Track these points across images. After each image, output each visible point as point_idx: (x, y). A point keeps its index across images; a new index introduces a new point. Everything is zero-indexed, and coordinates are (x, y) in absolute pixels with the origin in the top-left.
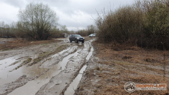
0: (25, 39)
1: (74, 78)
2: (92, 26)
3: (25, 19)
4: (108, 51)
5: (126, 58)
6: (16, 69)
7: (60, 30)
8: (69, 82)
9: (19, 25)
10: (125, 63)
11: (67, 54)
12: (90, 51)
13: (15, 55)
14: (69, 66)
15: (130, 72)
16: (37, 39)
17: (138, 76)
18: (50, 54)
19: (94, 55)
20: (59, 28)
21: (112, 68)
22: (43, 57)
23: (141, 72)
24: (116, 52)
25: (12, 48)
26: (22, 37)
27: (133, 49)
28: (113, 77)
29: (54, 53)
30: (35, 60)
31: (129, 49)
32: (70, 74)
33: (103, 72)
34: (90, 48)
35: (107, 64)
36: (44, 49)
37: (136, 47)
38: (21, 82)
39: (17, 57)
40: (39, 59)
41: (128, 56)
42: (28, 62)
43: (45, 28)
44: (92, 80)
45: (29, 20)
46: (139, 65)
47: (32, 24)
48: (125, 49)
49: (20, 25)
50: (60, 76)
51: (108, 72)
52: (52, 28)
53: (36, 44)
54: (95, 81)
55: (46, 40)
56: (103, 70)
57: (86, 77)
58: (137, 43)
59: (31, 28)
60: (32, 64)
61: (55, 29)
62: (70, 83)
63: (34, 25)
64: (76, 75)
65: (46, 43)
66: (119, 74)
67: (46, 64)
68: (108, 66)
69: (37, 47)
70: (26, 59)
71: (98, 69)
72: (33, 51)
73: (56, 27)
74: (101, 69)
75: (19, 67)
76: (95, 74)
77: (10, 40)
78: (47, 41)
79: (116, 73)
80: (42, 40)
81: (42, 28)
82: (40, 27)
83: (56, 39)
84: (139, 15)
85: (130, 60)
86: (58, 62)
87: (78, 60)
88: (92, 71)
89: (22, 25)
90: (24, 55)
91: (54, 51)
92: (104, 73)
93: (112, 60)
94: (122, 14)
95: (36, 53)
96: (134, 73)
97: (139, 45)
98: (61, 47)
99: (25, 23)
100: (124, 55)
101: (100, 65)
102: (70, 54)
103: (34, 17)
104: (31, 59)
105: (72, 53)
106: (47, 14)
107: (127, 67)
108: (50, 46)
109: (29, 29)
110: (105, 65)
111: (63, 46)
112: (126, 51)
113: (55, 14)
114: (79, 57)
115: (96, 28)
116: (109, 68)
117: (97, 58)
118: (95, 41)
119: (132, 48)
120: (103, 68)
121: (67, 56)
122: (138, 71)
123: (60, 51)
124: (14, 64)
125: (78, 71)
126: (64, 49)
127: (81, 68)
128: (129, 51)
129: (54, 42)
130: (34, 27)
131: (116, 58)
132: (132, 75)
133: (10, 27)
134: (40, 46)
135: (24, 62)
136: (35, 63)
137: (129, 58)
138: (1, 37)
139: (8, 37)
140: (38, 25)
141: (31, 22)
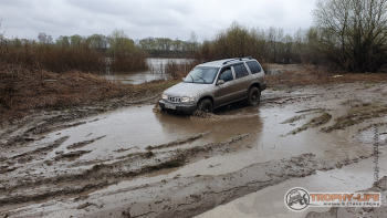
0: (321, 67)
6: (294, 133)
9: (312, 35)
16: (351, 70)
18: (383, 111)
25: (291, 86)
26: (315, 63)
30: (339, 119)
40: (347, 121)
42: (322, 120)
43: (375, 42)
47: (342, 33)
49: (315, 34)
53: (345, 81)
59: (337, 42)
60: (330, 129)
63: (349, 34)
65: (373, 81)
70: (318, 115)
75: (300, 130)
77: (291, 68)
78: (376, 76)
80: (363, 72)
81: (368, 42)
82: (363, 38)
89: (319, 35)
95: (344, 104)
99: (325, 30)
104: (330, 117)
109: (332, 45)
124: (292, 120)
130: (346, 40)
133: (294, 40)
135: (313, 121)
136: (339, 128)
138: (274, 61)
139: (287, 62)
140: (357, 34)
141: (341, 27)
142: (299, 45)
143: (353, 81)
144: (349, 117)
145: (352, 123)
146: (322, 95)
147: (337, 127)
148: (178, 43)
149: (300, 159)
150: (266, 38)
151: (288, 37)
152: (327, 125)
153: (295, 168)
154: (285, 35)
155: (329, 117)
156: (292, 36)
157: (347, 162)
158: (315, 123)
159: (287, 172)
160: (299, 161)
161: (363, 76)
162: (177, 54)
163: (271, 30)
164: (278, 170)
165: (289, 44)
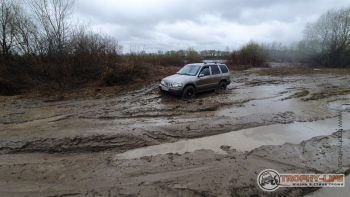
142: (292, 51)
143: (327, 73)
145: (324, 97)
146: (304, 80)
147: (312, 99)
148: (219, 52)
149: (284, 114)
153: (280, 118)
155: (307, 93)
157: (316, 119)
158: (297, 95)
159: (275, 120)
160: (284, 115)
162: (218, 58)
163: (274, 43)
164: (269, 119)
165: (285, 51)
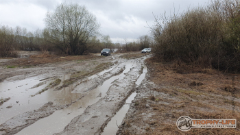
0: (53, 53)
1: (118, 110)
2: (146, 37)
3: (54, 26)
4: (169, 73)
5: (194, 84)
6: (40, 93)
7: (101, 41)
8: (110, 115)
9: (46, 33)
10: (193, 92)
11: (109, 75)
12: (142, 73)
13: (40, 74)
14: (111, 92)
15: (199, 105)
16: (69, 54)
17: (212, 111)
18: (86, 75)
19: (148, 79)
20: (100, 39)
21: (173, 99)
22: (77, 78)
23: (216, 106)
24: (180, 76)
25: (35, 65)
26: (49, 50)
27: (205, 72)
28: (174, 111)
29: (91, 74)
30: (65, 82)
31: (200, 72)
32: (112, 104)
33: (160, 103)
34: (142, 69)
35: (165, 91)
36: (78, 68)
37: (210, 70)
38: (46, 111)
39: (42, 77)
40: (71, 81)
41: (197, 81)
42: (56, 84)
43: (80, 39)
44: (143, 114)
45: (60, 27)
46: (213, 95)
47: (63, 33)
48: (193, 72)
49: (48, 33)
50: (98, 106)
51: (167, 104)
52: (91, 39)
53: (67, 60)
54: (148, 116)
55: (81, 54)
56: (161, 100)
57: (135, 109)
58: (212, 64)
59: (61, 38)
60: (62, 87)
61: (94, 40)
62: (113, 116)
63: (66, 34)
64: (121, 105)
65: (81, 59)
66: (183, 107)
67: (80, 88)
68: (168, 94)
69: (68, 64)
70: (54, 81)
71: (153, 99)
72: (63, 69)
73: (95, 37)
74: (157, 99)
75: (43, 91)
76: (147, 105)
77: (33, 53)
78: (82, 57)
79: (179, 105)
80: (76, 54)
81: (77, 38)
82: (74, 37)
83: (95, 54)
84: (217, 22)
85: (200, 87)
86: (97, 86)
87: (125, 85)
88: (144, 101)
89: (50, 33)
90: (50, 75)
91: (91, 71)
92: (162, 105)
93: (174, 87)
94: (191, 20)
95: (67, 73)
96: (205, 107)
97: (215, 67)
98: (101, 65)
99: (53, 31)
100: (192, 81)
101: (155, 94)
102: (113, 75)
103: (67, 23)
104: (60, 80)
105: (116, 74)
106: (84, 18)
107: (195, 98)
108: (87, 64)
109: (58, 40)
110: (163, 94)
111: (104, 64)
112: (194, 74)
113: (95, 19)
114: (126, 80)
115: (153, 40)
116: (169, 98)
117: (151, 83)
118: (150, 59)
119: (204, 70)
120: (161, 97)
121: (109, 78)
122: (212, 104)
123: (100, 72)
124: (38, 86)
125: (124, 100)
126: (105, 68)
127: (128, 96)
128: (199, 74)
129: (92, 58)
130: (65, 37)
131: (179, 84)
132: (203, 109)
133: (34, 36)
134: (73, 62)
135: (51, 84)
136: (66, 86)
137: (198, 84)
138: (22, 49)
139: (31, 50)
140: (71, 34)
141: (62, 29)
144: (70, 80)
150: (14, 33)
151: (31, 34)
152: (59, 86)
154: (28, 32)
156: (33, 33)
161: (76, 57)
